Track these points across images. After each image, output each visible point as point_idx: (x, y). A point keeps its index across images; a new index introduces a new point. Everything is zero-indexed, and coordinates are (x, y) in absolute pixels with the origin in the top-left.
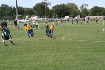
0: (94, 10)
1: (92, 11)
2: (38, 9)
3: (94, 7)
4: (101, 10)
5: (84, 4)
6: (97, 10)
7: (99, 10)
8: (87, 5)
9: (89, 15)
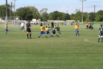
0: (54, 14)
1: (52, 16)
2: (2, 10)
3: (54, 12)
4: (61, 14)
5: (44, 9)
6: (57, 15)
7: (59, 15)
8: (47, 9)
9: (50, 19)
